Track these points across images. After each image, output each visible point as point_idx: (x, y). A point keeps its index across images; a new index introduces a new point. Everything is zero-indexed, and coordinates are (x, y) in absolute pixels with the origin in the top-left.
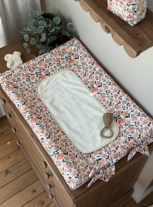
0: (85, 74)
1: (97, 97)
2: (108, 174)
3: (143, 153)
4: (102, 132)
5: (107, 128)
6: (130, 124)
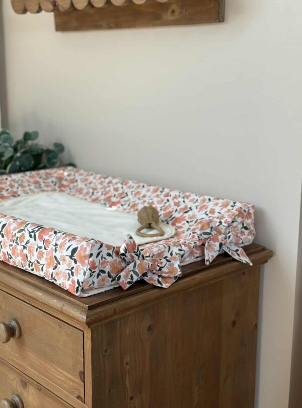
0: (93, 193)
1: (122, 210)
2: (166, 275)
3: (236, 257)
4: (139, 230)
5: (150, 227)
6: (195, 220)
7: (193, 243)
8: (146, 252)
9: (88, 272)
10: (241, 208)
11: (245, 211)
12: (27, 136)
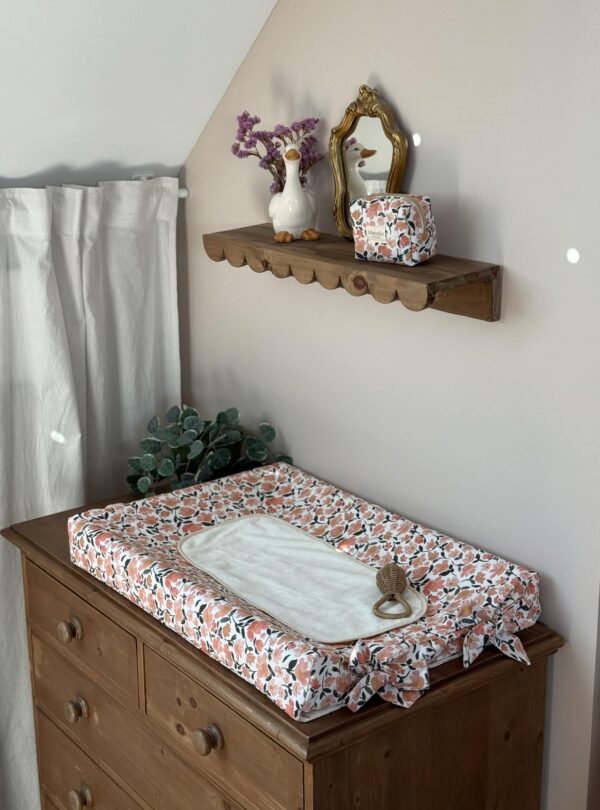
0: (316, 518)
1: (356, 556)
2: (409, 689)
3: (509, 653)
4: (377, 606)
5: (392, 599)
6: (456, 588)
7: (447, 636)
8: (383, 655)
9: (309, 693)
10: (519, 579)
11: (524, 583)
12: (221, 417)
